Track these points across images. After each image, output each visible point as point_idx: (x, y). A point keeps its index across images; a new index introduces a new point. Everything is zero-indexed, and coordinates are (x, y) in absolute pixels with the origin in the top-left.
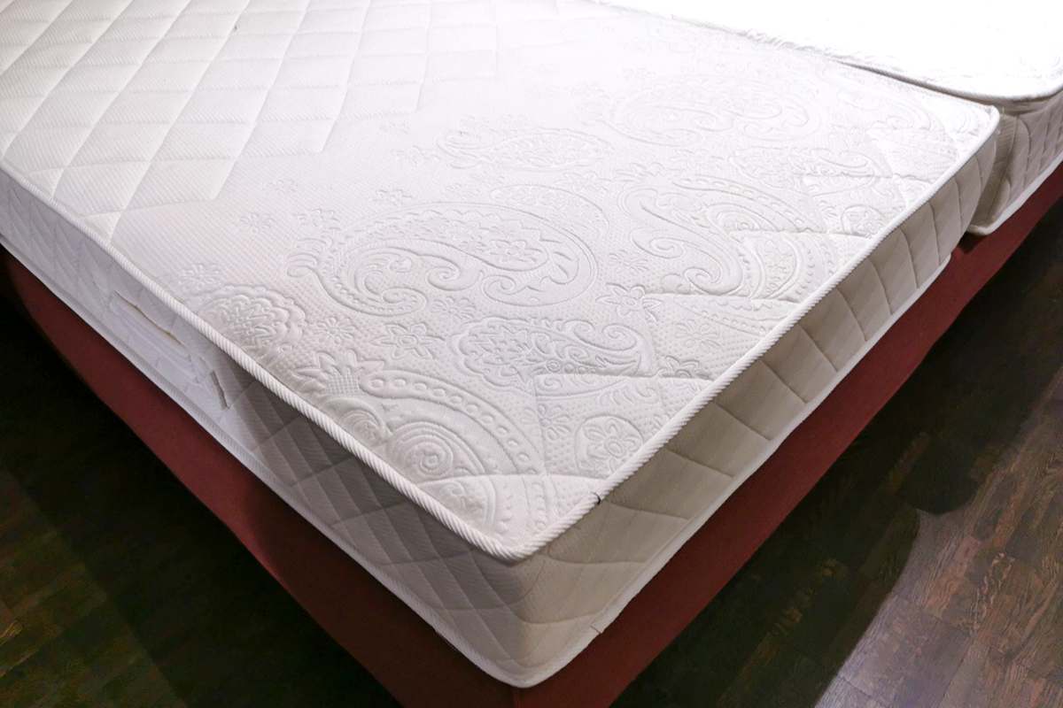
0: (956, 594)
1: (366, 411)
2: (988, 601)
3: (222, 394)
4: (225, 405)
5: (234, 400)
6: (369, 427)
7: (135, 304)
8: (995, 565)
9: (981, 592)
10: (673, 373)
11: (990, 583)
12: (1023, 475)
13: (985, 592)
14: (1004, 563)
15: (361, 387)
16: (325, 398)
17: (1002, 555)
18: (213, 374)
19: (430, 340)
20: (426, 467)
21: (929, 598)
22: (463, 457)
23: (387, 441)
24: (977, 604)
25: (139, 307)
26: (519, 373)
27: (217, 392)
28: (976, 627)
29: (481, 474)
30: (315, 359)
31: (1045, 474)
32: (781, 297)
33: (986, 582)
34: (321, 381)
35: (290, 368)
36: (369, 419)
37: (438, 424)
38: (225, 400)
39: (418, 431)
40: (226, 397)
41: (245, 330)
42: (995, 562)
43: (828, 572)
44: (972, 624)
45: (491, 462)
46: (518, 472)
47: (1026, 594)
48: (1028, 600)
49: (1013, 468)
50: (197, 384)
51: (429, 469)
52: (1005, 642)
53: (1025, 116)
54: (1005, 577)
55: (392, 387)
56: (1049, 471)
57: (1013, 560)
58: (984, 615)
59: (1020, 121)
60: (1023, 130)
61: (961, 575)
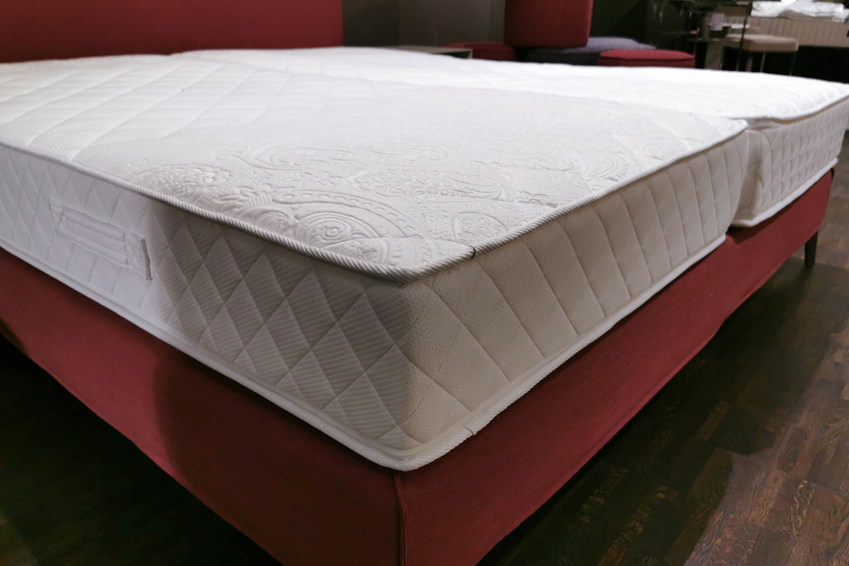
0: (773, 510)
1: (277, 212)
2: (800, 513)
3: (148, 261)
4: (149, 277)
5: (158, 264)
6: (279, 220)
7: (82, 212)
8: (802, 488)
9: (794, 508)
10: (528, 201)
11: (800, 502)
12: (810, 428)
13: (797, 508)
14: (808, 488)
15: (273, 200)
16: (242, 211)
17: (806, 482)
18: (143, 242)
19: (331, 178)
20: (327, 236)
21: (750, 513)
22: (358, 227)
23: (294, 226)
24: (792, 516)
25: (85, 213)
26: (404, 192)
27: (144, 260)
28: (795, 533)
29: (375, 237)
30: (237, 191)
31: (828, 427)
32: (606, 177)
33: (796, 501)
34: (240, 201)
35: (214, 198)
36: (279, 216)
37: (338, 213)
38: (149, 270)
39: (323, 217)
40: (151, 266)
41: (177, 185)
42: (801, 486)
43: (662, 496)
44: (792, 531)
45: (383, 231)
46: (406, 237)
47: (832, 509)
48: (835, 512)
49: (800, 424)
50: (125, 266)
51: (330, 237)
52: (823, 543)
53: (766, 131)
54: (811, 496)
55: (298, 198)
56: (830, 425)
57: (814, 485)
58: (800, 524)
59: (763, 134)
60: (765, 141)
61: (775, 496)
